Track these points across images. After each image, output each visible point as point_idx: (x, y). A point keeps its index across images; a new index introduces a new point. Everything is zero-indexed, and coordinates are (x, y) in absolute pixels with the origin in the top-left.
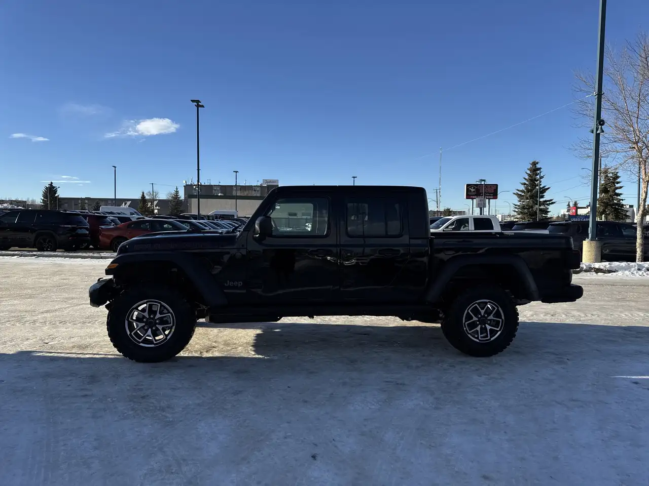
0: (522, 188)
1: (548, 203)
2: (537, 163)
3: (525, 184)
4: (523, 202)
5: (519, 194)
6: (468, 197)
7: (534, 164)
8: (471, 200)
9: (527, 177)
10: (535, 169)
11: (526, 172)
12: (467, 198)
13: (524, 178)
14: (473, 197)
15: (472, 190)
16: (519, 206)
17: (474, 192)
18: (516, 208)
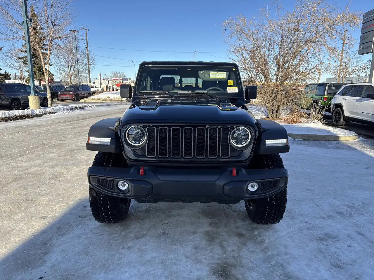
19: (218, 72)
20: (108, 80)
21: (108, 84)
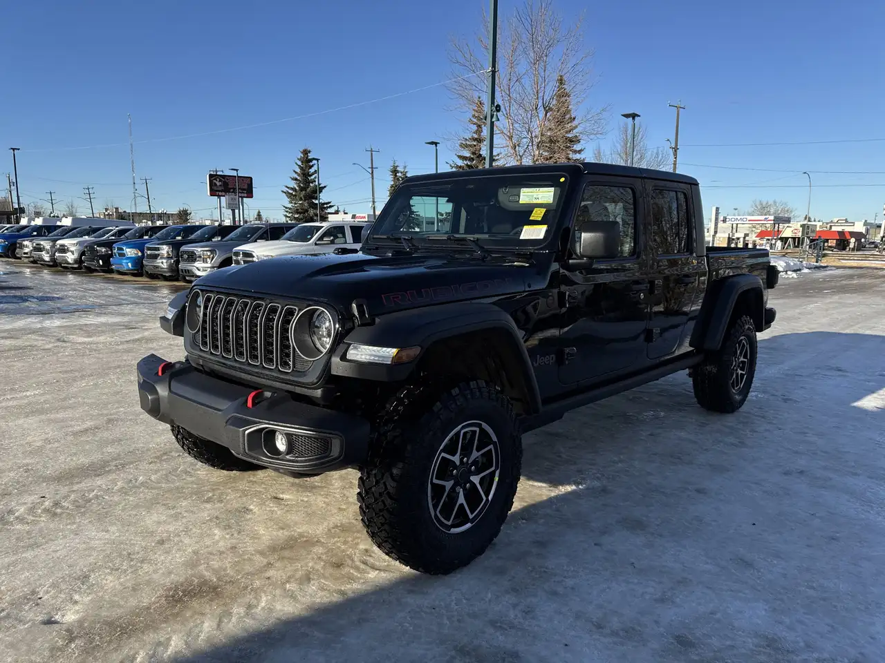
0: (293, 184)
1: (325, 206)
2: (309, 152)
3: (296, 179)
4: (295, 203)
5: (290, 193)
6: (213, 193)
7: (306, 152)
8: (216, 197)
9: (298, 170)
10: (307, 161)
11: (296, 163)
12: (211, 195)
13: (294, 171)
14: (220, 194)
15: (218, 184)
16: (290, 209)
17: (221, 186)
18: (287, 212)
19: (538, 189)
20: (735, 222)
21: (734, 230)
